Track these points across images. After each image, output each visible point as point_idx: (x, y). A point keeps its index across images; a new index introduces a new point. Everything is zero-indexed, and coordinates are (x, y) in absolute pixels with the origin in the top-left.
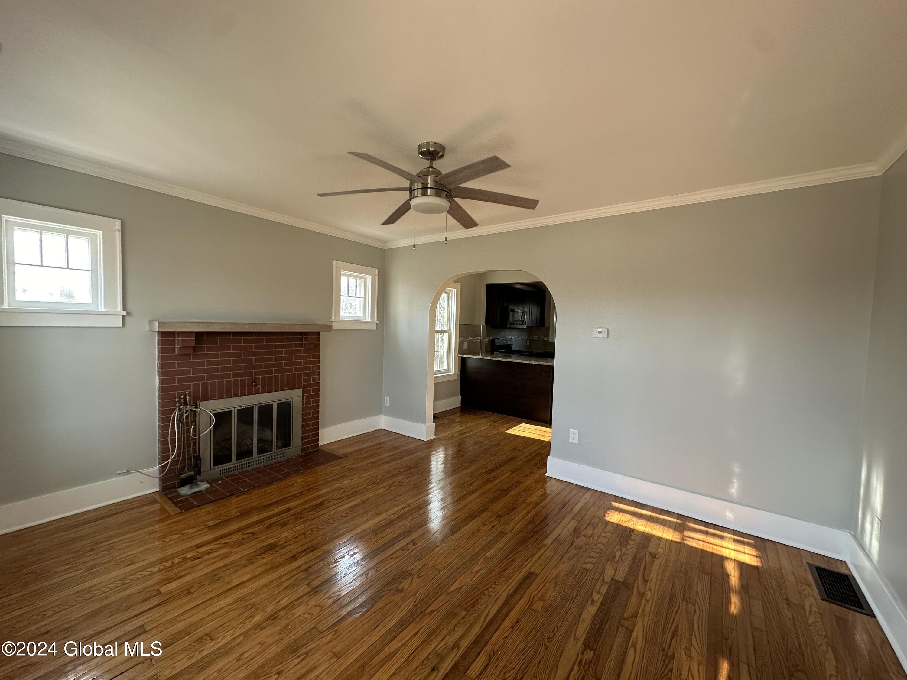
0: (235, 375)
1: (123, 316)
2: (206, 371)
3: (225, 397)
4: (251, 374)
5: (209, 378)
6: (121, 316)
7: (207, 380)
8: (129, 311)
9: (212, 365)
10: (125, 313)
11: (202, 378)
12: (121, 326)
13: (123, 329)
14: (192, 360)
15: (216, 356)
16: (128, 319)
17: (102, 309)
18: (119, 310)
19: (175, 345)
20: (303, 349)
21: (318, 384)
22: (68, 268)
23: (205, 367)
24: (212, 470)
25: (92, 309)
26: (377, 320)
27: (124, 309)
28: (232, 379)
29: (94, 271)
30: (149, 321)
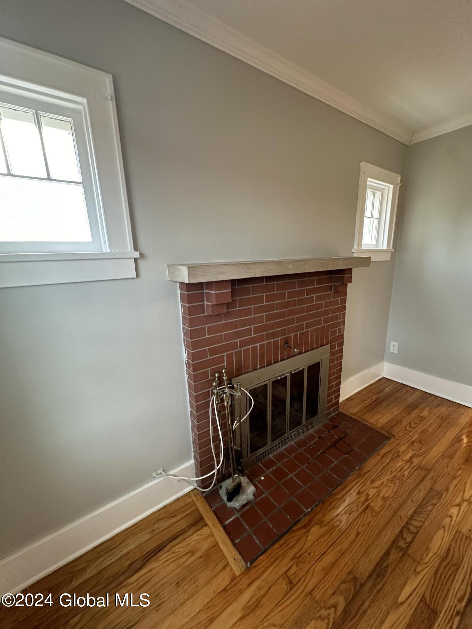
0: (269, 336)
1: (136, 259)
2: (238, 335)
3: (259, 366)
4: (283, 332)
5: (243, 344)
6: (133, 260)
7: (240, 348)
8: (143, 252)
9: (245, 326)
10: (137, 254)
11: (234, 346)
12: (135, 276)
13: (138, 280)
14: (223, 322)
15: (248, 312)
16: (141, 263)
17: (106, 249)
18: (129, 250)
19: (204, 301)
20: (332, 292)
21: (342, 336)
22: (49, 179)
23: (239, 329)
24: (250, 457)
25: (92, 250)
26: (393, 248)
27: (136, 249)
28: (266, 342)
29: (86, 183)
30: (168, 266)
